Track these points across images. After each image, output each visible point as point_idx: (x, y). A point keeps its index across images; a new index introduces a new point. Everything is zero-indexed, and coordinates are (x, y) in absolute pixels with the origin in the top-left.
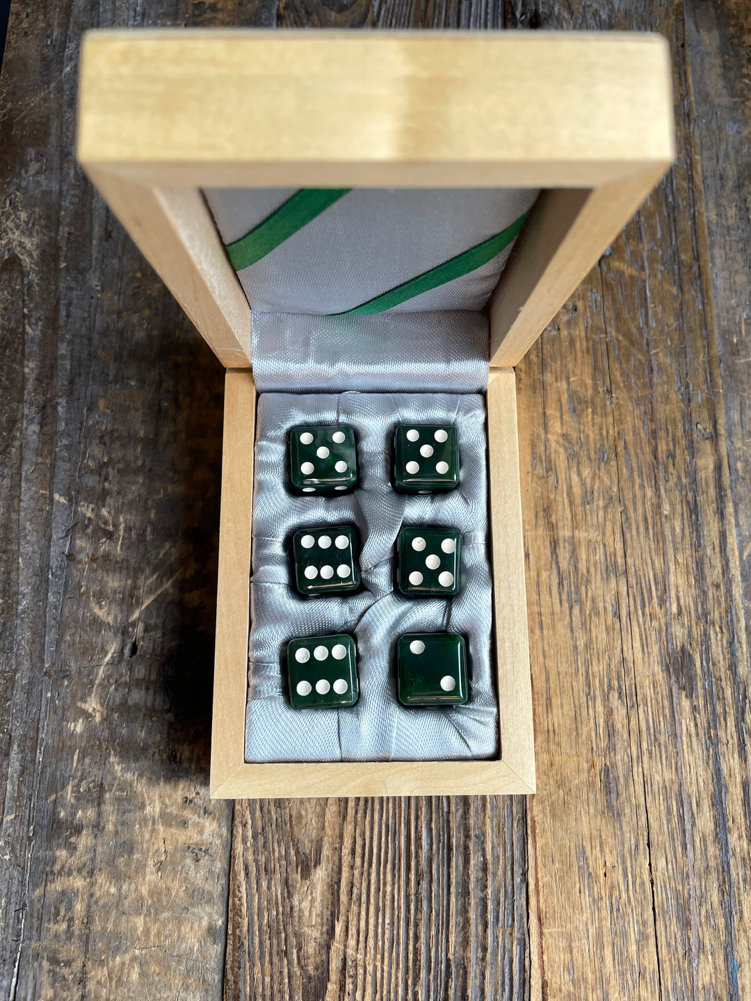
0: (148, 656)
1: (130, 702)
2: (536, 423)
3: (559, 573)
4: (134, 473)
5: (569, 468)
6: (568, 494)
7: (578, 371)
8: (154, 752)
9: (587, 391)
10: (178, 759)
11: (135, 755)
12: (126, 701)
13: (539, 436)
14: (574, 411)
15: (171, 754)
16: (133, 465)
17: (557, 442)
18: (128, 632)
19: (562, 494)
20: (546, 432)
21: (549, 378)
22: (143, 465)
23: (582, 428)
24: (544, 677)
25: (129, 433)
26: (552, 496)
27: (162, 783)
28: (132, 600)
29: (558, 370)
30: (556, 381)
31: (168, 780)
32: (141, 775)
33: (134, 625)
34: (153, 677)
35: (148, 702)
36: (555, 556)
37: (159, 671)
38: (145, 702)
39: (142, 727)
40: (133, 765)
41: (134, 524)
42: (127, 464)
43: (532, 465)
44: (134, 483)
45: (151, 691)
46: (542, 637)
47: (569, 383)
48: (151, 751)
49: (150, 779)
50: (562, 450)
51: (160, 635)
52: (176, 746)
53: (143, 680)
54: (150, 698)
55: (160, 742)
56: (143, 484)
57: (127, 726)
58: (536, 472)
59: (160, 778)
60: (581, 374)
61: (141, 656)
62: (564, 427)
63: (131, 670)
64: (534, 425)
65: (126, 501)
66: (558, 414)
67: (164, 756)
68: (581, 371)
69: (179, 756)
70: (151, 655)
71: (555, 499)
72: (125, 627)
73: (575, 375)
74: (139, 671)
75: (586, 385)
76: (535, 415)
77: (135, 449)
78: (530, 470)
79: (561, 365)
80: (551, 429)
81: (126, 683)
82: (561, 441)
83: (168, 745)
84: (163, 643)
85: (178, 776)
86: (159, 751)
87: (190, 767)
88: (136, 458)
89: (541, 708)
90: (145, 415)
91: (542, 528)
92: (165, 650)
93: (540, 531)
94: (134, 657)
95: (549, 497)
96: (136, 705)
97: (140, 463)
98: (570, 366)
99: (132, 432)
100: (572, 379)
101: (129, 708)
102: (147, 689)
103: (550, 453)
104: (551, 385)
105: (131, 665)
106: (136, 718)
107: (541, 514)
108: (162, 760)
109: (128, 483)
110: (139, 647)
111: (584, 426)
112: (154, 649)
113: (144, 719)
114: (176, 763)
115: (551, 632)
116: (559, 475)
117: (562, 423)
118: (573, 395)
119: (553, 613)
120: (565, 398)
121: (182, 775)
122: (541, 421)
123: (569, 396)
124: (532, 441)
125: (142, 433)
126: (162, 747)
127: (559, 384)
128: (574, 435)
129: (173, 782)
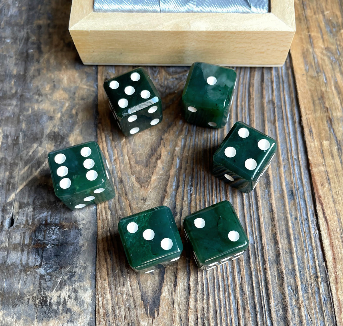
0: (22, 226)
1: (9, 262)
2: (304, 41)
3: (337, 142)
4: (9, 98)
5: (333, 69)
6: (335, 87)
7: (329, 7)
8: (29, 299)
9: (338, 19)
10: (48, 303)
11: (13, 303)
12: (6, 261)
13: (308, 50)
14: (331, 32)
15: (43, 299)
16: (8, 93)
17: (322, 53)
18: (6, 210)
19: (331, 87)
20: (313, 47)
21: (309, 12)
22: (16, 92)
23: (338, 43)
24: (336, 218)
25: (6, 73)
26: (324, 89)
27: (36, 323)
28: (9, 186)
29: (315, 7)
30: (315, 14)
31: (40, 320)
32: (19, 318)
33: (11, 204)
34: (27, 241)
35: (23, 260)
36: (332, 130)
37: (31, 236)
38: (21, 261)
39: (19, 280)
40: (12, 310)
41: (10, 133)
42: (5, 93)
43: (306, 70)
44: (10, 105)
45: (25, 253)
46: (330, 189)
47: (324, 15)
48: (26, 299)
49: (26, 320)
50: (326, 58)
51: (32, 209)
52: (46, 293)
53: (19, 244)
54: (25, 257)
55: (33, 290)
56: (16, 105)
57: (7, 280)
58: (309, 73)
59: (34, 319)
60: (332, 9)
61: (16, 226)
62: (326, 43)
63: (9, 237)
64: (302, 43)
65: (4, 118)
66: (320, 35)
67: (37, 302)
68: (332, 7)
69: (49, 301)
70: (25, 225)
71: (326, 91)
72: (4, 206)
73: (327, 10)
74: (15, 238)
75: (337, 16)
76: (303, 37)
77: (10, 83)
78: (304, 72)
79: (317, 4)
80: (316, 45)
81: (5, 247)
82: (324, 52)
83: (40, 292)
84: (33, 215)
85: (49, 317)
86: (33, 298)
87: (58, 308)
88: (11, 88)
89: (337, 242)
90: (17, 59)
91: (319, 112)
92: (36, 220)
93: (318, 114)
94: (12, 227)
95: (321, 90)
96: (13, 264)
97: (13, 91)
98: (324, 5)
99: (7, 71)
100: (326, 13)
101: (8, 266)
102: (22, 251)
103: (318, 61)
104: (311, 17)
105: (10, 234)
106: (14, 273)
107: (317, 102)
108: (36, 305)
109: (5, 105)
110: (15, 220)
111: (340, 41)
112: (27, 221)
113: (20, 274)
114: (46, 306)
115: (337, 185)
116: (327, 75)
117: (323, 41)
118: (328, 22)
119: (336, 171)
120: (323, 24)
121: (52, 315)
122: (308, 40)
123: (326, 24)
124: (303, 53)
125: (15, 72)
126: (35, 295)
127: (317, 16)
128: (333, 47)
129: (44, 321)
